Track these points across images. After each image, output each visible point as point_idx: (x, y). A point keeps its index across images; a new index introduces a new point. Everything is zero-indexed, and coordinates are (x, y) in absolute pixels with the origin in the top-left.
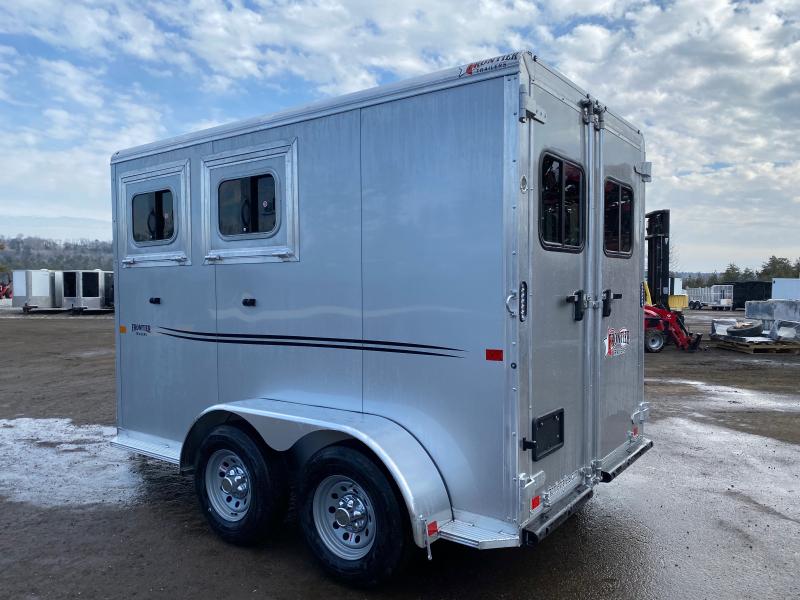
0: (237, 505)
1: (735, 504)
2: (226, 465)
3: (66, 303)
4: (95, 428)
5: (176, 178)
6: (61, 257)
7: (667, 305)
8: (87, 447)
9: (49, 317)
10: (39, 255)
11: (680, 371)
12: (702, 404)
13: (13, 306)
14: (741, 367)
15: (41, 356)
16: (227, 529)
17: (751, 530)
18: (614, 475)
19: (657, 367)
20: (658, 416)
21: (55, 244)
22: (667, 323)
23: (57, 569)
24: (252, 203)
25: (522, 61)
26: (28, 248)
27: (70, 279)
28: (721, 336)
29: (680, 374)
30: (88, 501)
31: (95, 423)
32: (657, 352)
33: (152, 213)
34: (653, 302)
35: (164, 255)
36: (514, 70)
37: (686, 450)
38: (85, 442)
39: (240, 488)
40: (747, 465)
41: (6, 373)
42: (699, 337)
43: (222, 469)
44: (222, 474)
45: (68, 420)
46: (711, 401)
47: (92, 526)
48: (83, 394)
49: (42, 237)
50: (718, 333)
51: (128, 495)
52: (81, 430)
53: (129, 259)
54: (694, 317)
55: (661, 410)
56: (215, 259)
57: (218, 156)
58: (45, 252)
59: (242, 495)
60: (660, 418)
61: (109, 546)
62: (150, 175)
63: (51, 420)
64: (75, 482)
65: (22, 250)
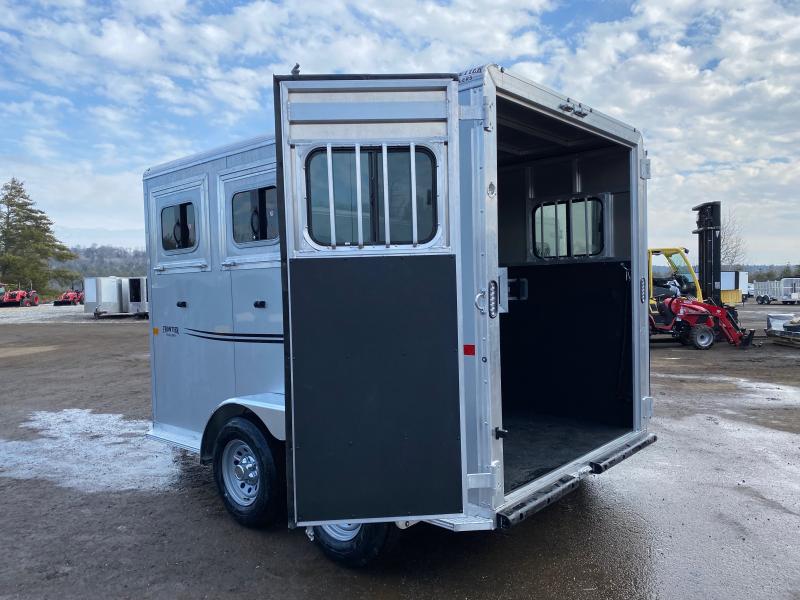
0: (249, 490)
1: (739, 498)
2: (240, 454)
3: (132, 308)
4: (142, 423)
5: (197, 191)
6: (130, 265)
7: (718, 300)
8: (133, 440)
9: (117, 322)
10: (111, 263)
11: (725, 368)
12: (737, 401)
13: (86, 311)
14: (794, 363)
15: (105, 358)
16: (239, 512)
17: (749, 524)
18: (606, 467)
19: (701, 364)
20: (686, 412)
21: (125, 252)
22: (716, 318)
23: (91, 543)
24: (261, 213)
25: (486, 73)
26: (101, 257)
27: (135, 285)
28: (777, 331)
29: (725, 370)
30: (127, 487)
31: (143, 419)
32: (706, 348)
33: (178, 224)
34: (704, 297)
35: (188, 262)
36: (478, 83)
37: (705, 446)
38: (132, 435)
39: (251, 475)
40: (766, 461)
41: (72, 374)
42: (752, 332)
43: (236, 457)
44: (237, 462)
45: (121, 415)
46: (748, 397)
47: (126, 508)
48: (137, 392)
49: (114, 246)
50: (774, 328)
51: (161, 483)
52: (130, 425)
53: (159, 266)
54: (759, 312)
55: (692, 407)
56: (230, 265)
57: (230, 170)
58: (118, 260)
59: (253, 481)
60: (688, 415)
61: (137, 525)
62: (175, 189)
63: (105, 416)
64: (117, 471)
65: (96, 258)
